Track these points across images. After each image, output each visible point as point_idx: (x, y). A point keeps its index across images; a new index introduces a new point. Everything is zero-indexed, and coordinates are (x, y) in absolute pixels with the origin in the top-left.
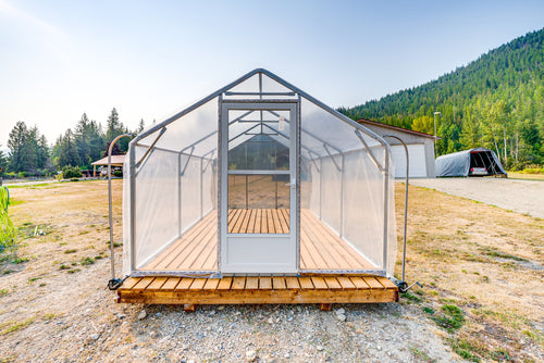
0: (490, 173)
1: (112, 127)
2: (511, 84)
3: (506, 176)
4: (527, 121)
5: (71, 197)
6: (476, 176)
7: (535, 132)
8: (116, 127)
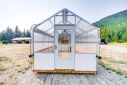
0: (104, 44)
1: (16, 30)
2: (106, 26)
3: (107, 44)
4: (109, 33)
5: (7, 49)
6: (102, 44)
7: (110, 35)
8: (17, 30)
